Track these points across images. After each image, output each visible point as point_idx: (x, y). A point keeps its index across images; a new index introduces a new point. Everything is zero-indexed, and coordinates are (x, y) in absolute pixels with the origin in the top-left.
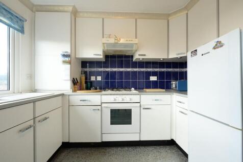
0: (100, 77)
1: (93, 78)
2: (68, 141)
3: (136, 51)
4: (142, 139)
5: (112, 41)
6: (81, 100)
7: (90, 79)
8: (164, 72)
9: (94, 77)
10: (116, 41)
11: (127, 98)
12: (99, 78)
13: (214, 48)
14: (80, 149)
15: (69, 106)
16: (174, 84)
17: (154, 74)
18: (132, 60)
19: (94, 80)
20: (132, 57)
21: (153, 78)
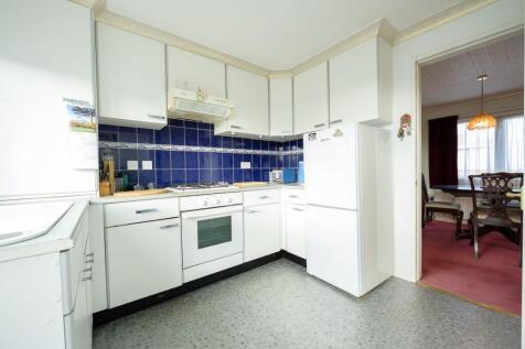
0: (150, 162)
1: (132, 165)
2: (104, 308)
3: (227, 119)
4: (247, 260)
5: (192, 96)
6: (138, 212)
7: (125, 166)
8: (259, 155)
9: (136, 163)
10: (201, 99)
11: (225, 199)
12: (148, 165)
13: (335, 135)
14: (135, 315)
15: (105, 228)
16: (276, 174)
17: (247, 158)
18: (213, 132)
19: (136, 168)
20: (212, 126)
21: (246, 165)
